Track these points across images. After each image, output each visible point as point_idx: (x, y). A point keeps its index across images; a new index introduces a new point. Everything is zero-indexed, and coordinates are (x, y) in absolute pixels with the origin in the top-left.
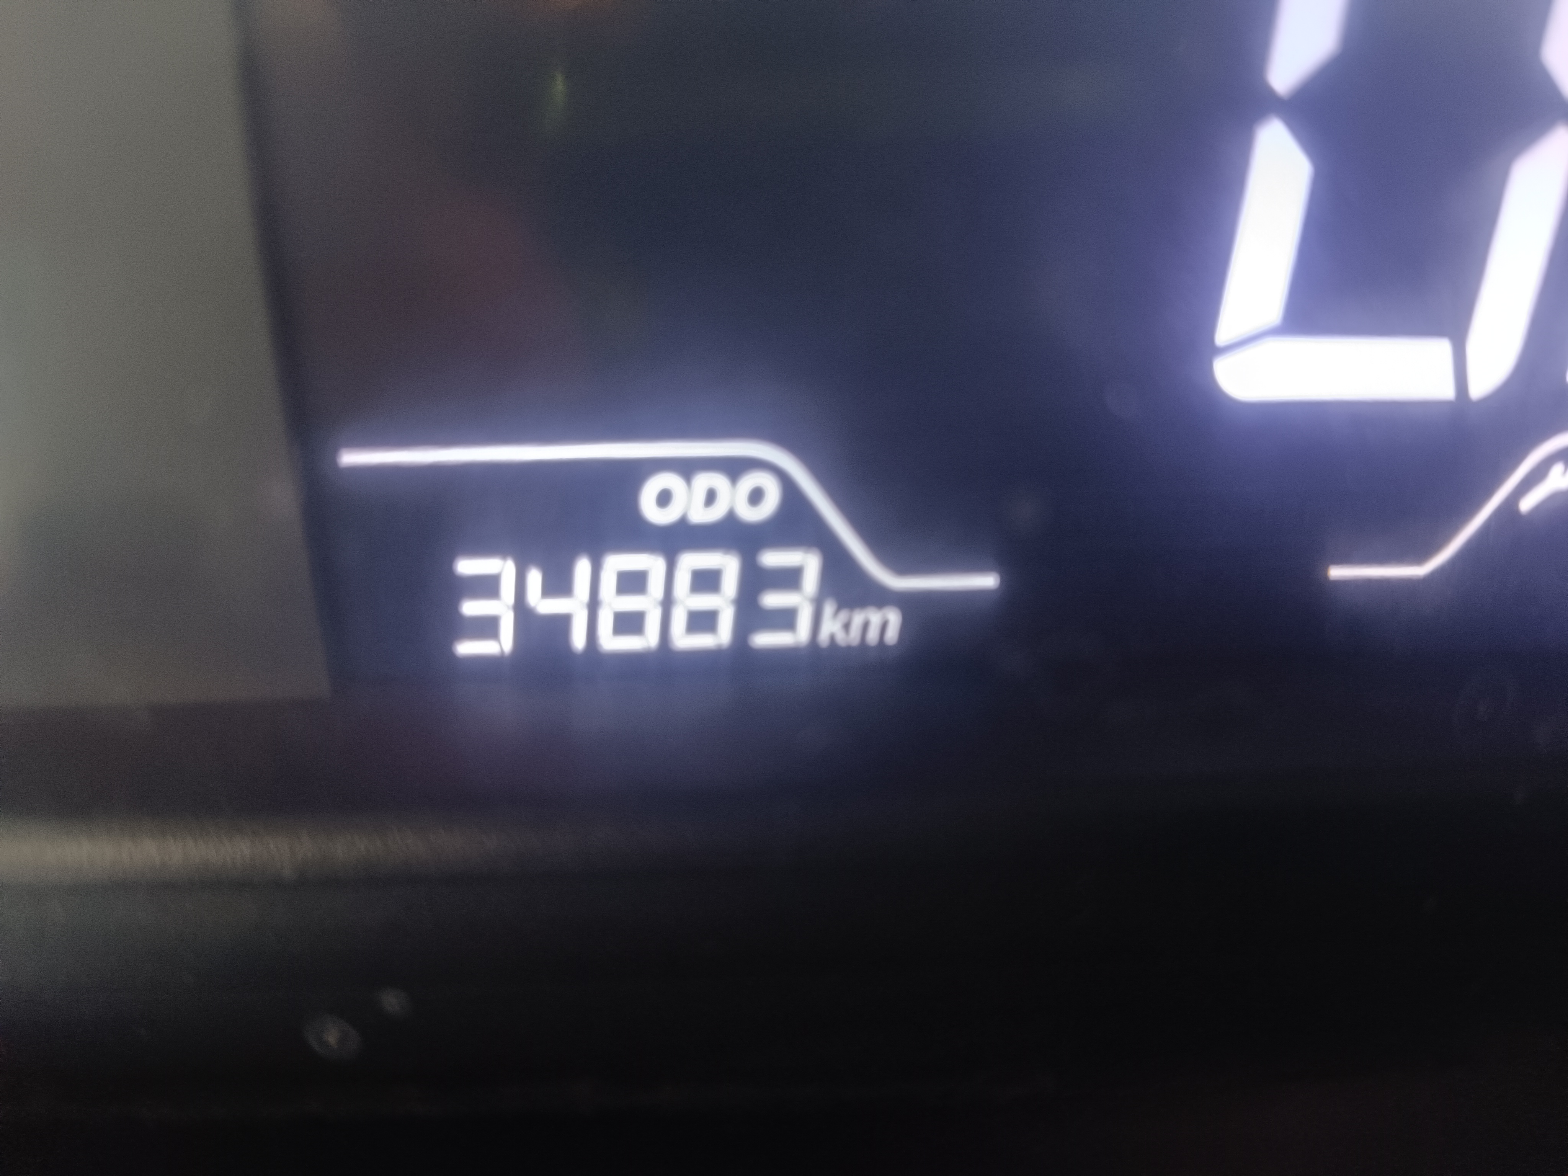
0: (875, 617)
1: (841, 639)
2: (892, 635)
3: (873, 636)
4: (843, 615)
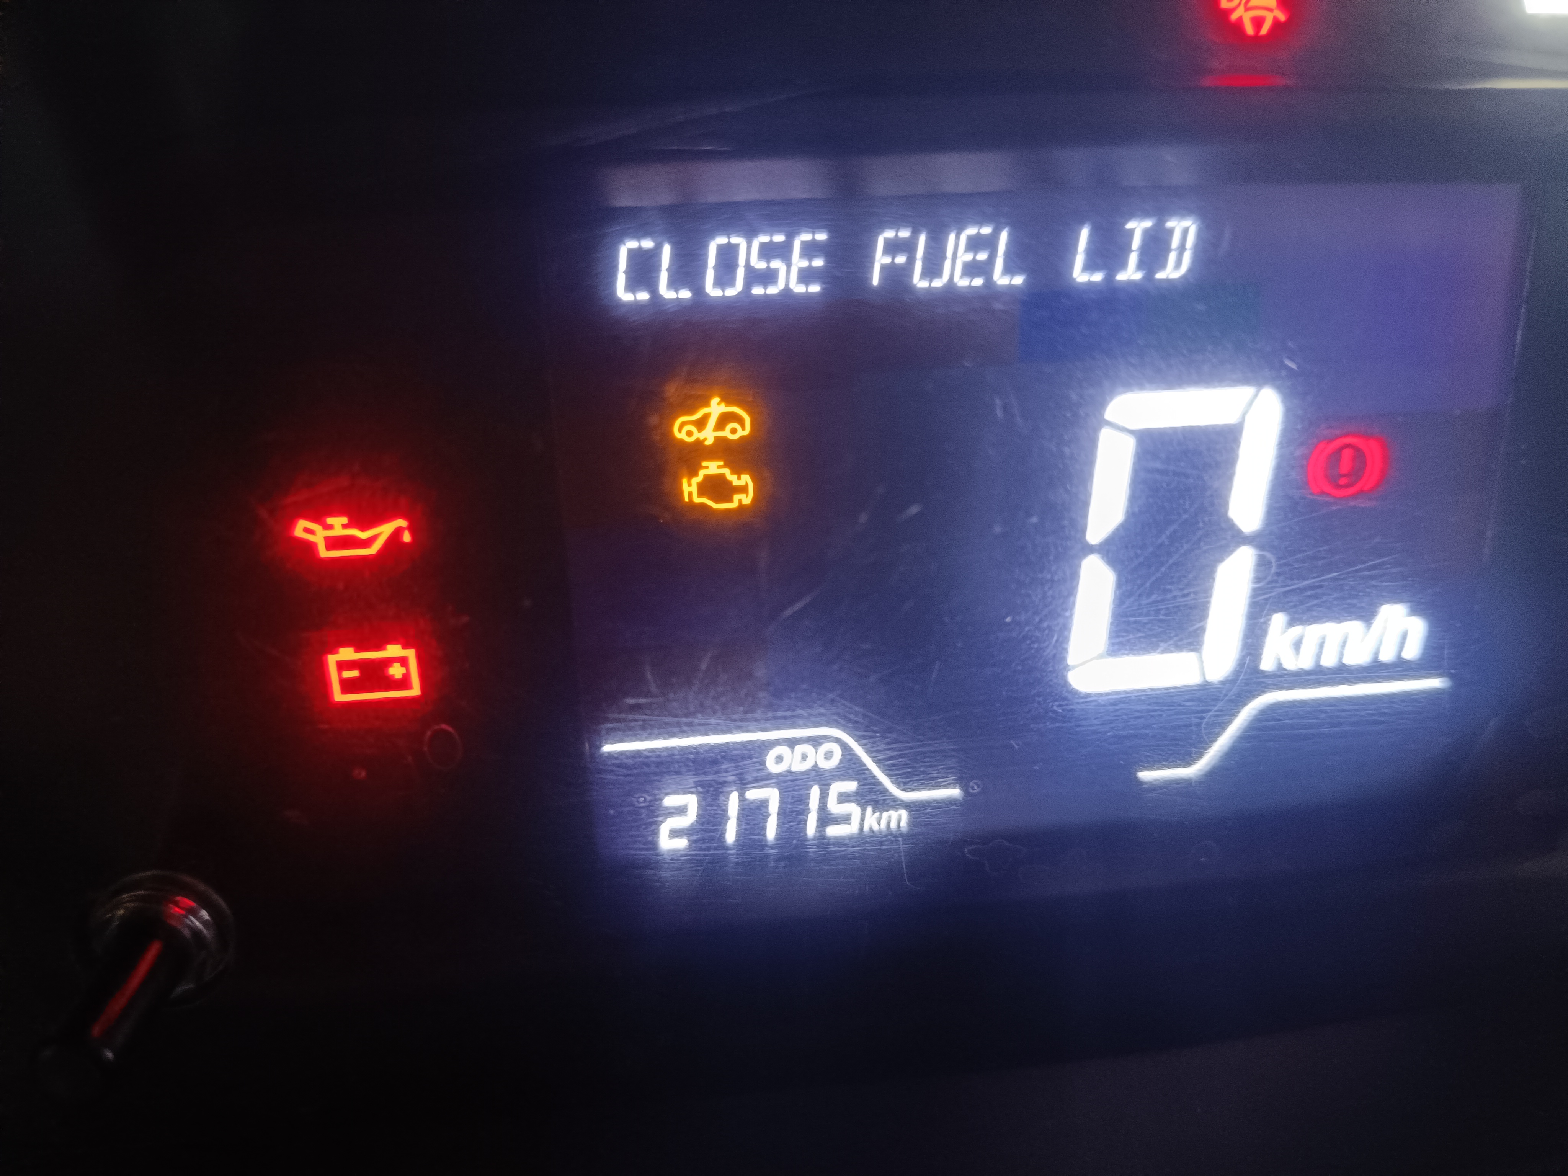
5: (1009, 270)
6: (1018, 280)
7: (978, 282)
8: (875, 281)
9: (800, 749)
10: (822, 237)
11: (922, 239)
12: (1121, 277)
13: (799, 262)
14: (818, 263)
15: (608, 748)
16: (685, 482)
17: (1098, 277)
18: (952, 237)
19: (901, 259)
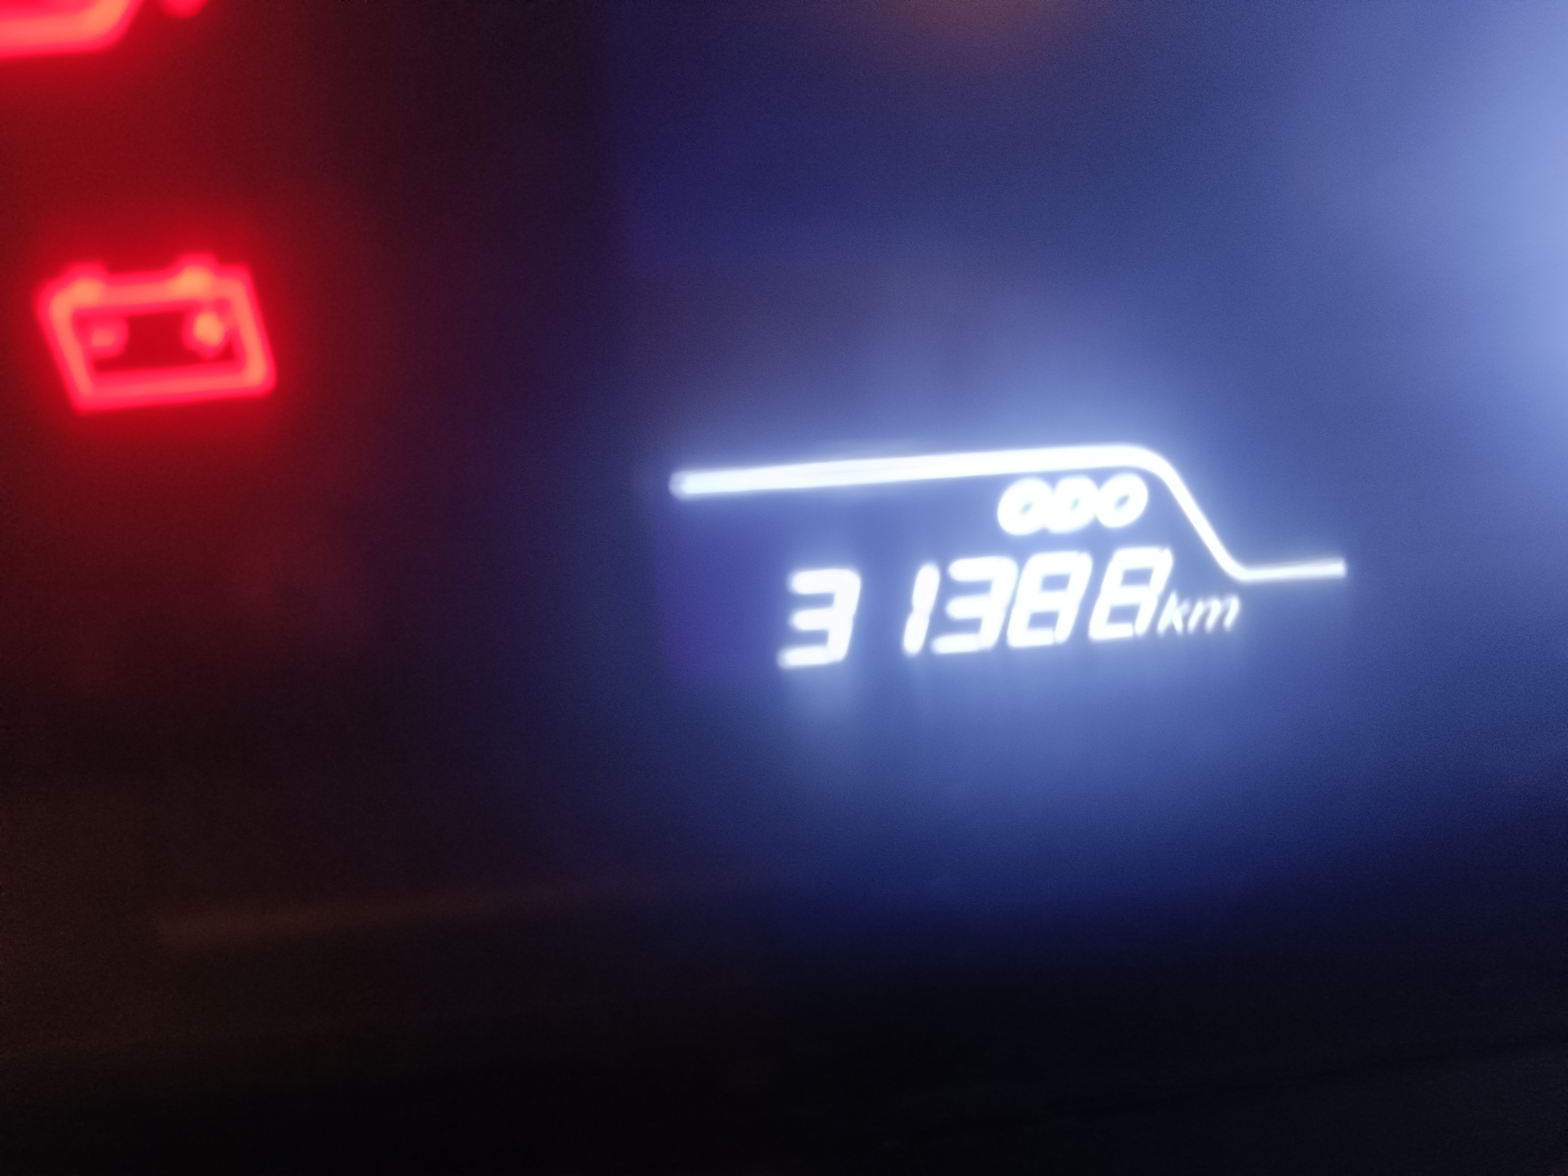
0: (1215, 606)
1: (1179, 627)
2: (1229, 621)
3: (1210, 623)
4: (1185, 606)
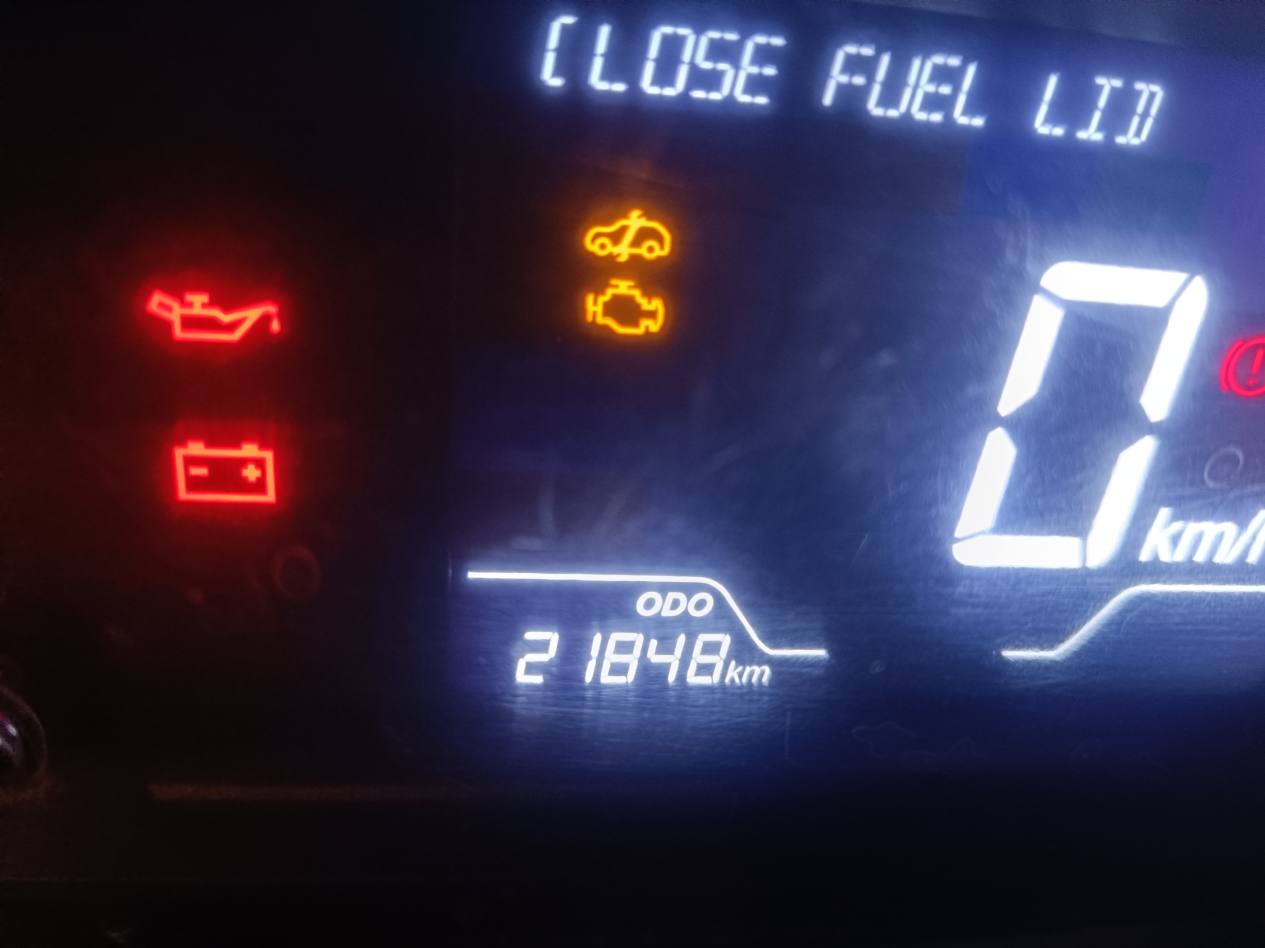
5: (969, 111)
6: (978, 122)
7: (937, 117)
8: (828, 99)
9: (672, 596)
10: (778, 41)
11: (885, 60)
12: (1082, 135)
13: (748, 68)
14: (770, 71)
15: (472, 575)
16: (590, 299)
17: (1059, 131)
18: (916, 63)
19: (859, 80)
